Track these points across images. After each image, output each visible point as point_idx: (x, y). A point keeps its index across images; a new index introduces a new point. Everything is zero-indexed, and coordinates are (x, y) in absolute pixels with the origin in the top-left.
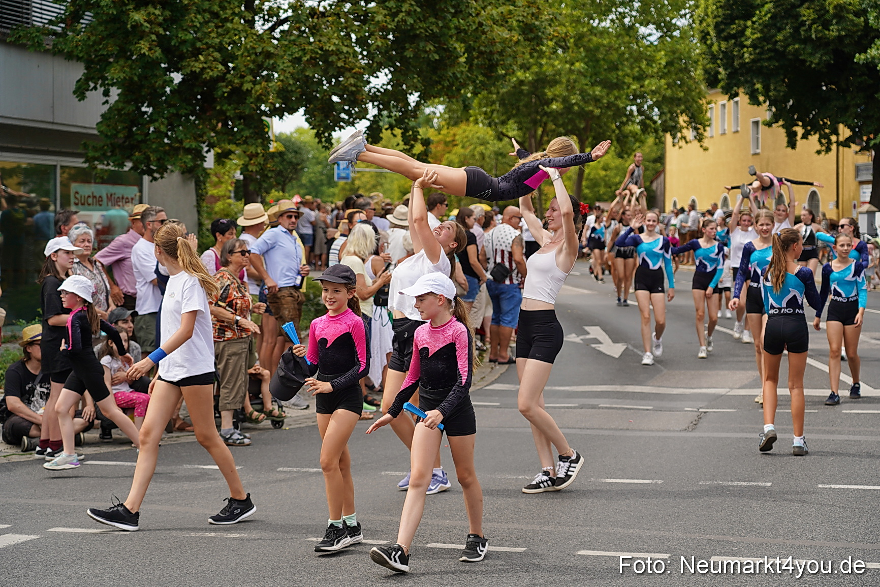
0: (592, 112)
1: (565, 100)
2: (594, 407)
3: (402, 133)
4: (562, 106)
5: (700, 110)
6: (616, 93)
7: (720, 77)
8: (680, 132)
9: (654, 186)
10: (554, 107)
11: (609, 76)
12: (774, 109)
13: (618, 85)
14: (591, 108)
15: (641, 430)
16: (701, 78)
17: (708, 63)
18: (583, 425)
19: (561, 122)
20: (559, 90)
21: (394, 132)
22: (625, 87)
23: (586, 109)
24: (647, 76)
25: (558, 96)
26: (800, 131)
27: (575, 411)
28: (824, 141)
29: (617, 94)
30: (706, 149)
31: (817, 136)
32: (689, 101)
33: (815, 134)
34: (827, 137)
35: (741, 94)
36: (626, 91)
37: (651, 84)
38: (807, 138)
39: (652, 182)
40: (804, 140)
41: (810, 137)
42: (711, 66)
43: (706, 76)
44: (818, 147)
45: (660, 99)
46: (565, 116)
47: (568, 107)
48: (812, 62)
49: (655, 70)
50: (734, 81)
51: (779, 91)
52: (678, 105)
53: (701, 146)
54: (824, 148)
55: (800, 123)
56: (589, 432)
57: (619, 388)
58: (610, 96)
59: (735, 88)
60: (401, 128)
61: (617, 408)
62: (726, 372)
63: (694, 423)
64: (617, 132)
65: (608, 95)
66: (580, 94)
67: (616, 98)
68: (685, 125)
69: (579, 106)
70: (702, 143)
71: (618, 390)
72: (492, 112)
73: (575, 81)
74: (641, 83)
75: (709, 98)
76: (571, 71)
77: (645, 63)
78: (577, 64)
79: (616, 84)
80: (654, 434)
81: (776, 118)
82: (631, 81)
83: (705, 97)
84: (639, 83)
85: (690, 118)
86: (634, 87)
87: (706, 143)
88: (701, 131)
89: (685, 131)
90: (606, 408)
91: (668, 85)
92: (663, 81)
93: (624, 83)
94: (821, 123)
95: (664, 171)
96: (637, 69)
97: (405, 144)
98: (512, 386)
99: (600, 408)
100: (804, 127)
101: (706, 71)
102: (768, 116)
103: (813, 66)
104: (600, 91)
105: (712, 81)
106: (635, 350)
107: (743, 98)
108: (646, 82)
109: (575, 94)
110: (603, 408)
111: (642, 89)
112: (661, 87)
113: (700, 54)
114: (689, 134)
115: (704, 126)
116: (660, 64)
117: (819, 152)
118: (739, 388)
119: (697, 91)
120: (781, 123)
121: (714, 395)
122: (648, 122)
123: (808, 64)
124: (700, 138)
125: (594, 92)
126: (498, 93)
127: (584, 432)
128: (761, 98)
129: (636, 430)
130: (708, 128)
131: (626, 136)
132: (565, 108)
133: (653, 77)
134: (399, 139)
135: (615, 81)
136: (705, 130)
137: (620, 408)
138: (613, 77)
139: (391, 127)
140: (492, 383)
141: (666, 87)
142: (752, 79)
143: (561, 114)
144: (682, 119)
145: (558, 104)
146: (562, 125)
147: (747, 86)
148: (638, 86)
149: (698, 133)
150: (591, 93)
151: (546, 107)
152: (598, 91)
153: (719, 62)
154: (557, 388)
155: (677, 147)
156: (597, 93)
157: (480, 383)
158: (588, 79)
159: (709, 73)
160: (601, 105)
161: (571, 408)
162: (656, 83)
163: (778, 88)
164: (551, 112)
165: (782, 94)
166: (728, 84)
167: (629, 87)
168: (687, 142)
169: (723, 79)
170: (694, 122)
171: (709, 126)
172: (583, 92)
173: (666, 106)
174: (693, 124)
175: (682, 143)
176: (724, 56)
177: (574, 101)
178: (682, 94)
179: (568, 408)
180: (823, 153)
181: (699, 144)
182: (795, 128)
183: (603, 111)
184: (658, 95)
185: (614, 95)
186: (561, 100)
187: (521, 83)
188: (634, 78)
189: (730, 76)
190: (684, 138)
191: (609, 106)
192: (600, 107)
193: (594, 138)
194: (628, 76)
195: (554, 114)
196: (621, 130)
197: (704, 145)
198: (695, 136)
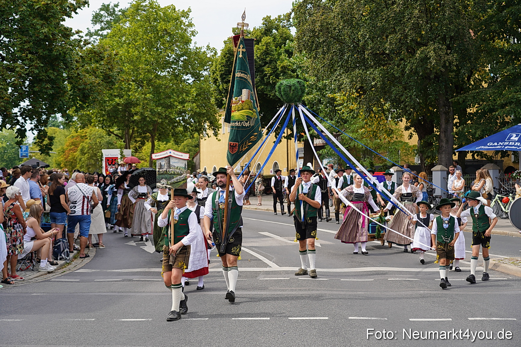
0: (157, 121)
1: (142, 114)
2: (130, 280)
4: (140, 118)
5: (215, 120)
8: (206, 131)
9: (195, 160)
10: (135, 118)
11: (166, 101)
13: (171, 106)
14: (156, 119)
15: (151, 292)
16: (214, 103)
17: (217, 95)
18: (121, 290)
19: (140, 126)
20: (138, 109)
22: (175, 107)
23: (154, 119)
24: (186, 102)
25: (138, 112)
27: (119, 282)
28: (278, 136)
29: (170, 111)
30: (220, 140)
32: (209, 115)
36: (175, 109)
39: (193, 158)
42: (219, 97)
45: (193, 114)
46: (142, 123)
47: (144, 118)
48: (270, 95)
49: (190, 98)
53: (217, 139)
56: (122, 294)
57: (147, 270)
58: (167, 112)
61: (142, 281)
64: (172, 131)
65: (165, 111)
66: (150, 111)
67: (170, 113)
68: (208, 127)
69: (150, 118)
70: (217, 137)
72: (103, 120)
73: (147, 104)
74: (183, 105)
75: (220, 114)
76: (145, 99)
77: (185, 94)
78: (148, 95)
80: (156, 294)
82: (178, 104)
84: (181, 105)
85: (211, 124)
86: (179, 107)
87: (219, 137)
88: (217, 131)
89: (208, 131)
90: (136, 281)
91: (197, 106)
92: (195, 104)
93: (174, 105)
95: (199, 152)
96: (181, 98)
98: (90, 270)
101: (216, 99)
103: (271, 97)
104: (161, 110)
105: (220, 105)
108: (185, 105)
109: (147, 111)
110: (134, 281)
111: (184, 108)
112: (193, 107)
113: (213, 90)
114: (211, 132)
115: (218, 128)
116: (193, 95)
119: (214, 109)
123: (268, 96)
124: (216, 134)
126: (106, 110)
127: (120, 294)
129: (148, 292)
130: (220, 129)
131: (178, 134)
132: (142, 118)
133: (189, 102)
135: (169, 104)
136: (219, 130)
137: (144, 281)
140: (80, 269)
141: (196, 107)
143: (140, 122)
144: (207, 125)
145: (138, 116)
146: (141, 128)
149: (215, 132)
150: (156, 110)
151: (131, 118)
152: (159, 109)
153: (223, 94)
154: (114, 271)
156: (159, 111)
157: (73, 269)
158: (155, 103)
159: (218, 101)
160: (162, 117)
161: (117, 281)
162: (191, 105)
164: (135, 120)
167: (176, 107)
168: (209, 137)
171: (221, 128)
173: (197, 118)
174: (213, 127)
175: (207, 137)
176: (225, 92)
177: (147, 115)
178: (205, 111)
179: (116, 281)
181: (215, 138)
183: (163, 120)
184: (192, 112)
186: (139, 114)
187: (118, 104)
188: (179, 103)
190: (208, 134)
191: (166, 117)
192: (161, 119)
193: (159, 135)
194: (176, 101)
195: (137, 122)
196: (174, 130)
197: (219, 138)
198: (213, 134)
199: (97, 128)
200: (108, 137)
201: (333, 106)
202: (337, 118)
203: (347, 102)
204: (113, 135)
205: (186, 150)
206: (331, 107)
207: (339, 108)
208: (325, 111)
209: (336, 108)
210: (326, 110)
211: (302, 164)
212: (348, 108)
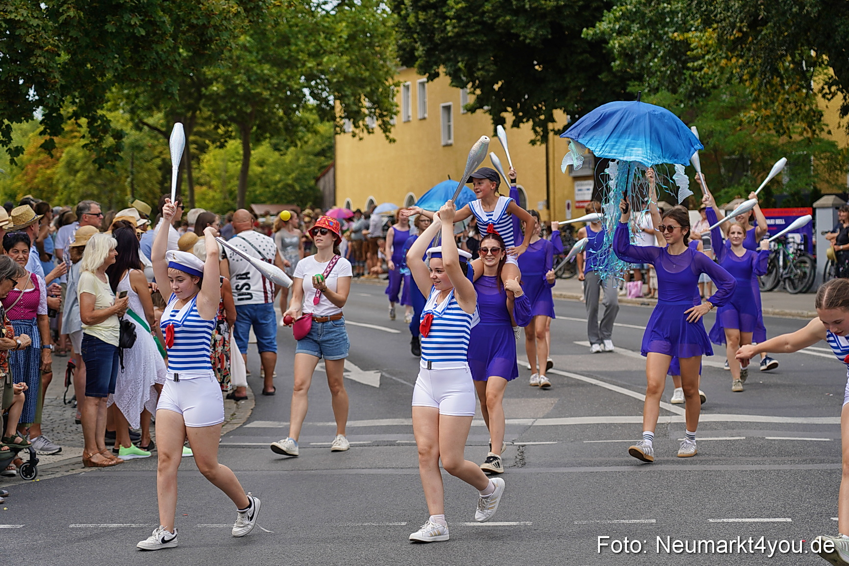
0: (260, 94)
1: (227, 81)
3: (88, 123)
4: (224, 88)
5: (388, 94)
6: (288, 72)
7: (416, 54)
8: (363, 120)
9: (321, 184)
10: (215, 88)
11: (280, 51)
12: (478, 92)
13: (290, 63)
14: (258, 90)
16: (395, 55)
17: (403, 38)
19: (223, 107)
20: (220, 68)
21: (79, 121)
22: (299, 65)
23: (253, 91)
24: (325, 52)
25: (219, 77)
26: (509, 117)
28: (538, 129)
29: (289, 74)
30: (393, 141)
31: (531, 123)
32: (374, 82)
33: (527, 121)
34: (544, 125)
35: (442, 75)
36: (300, 70)
37: (330, 62)
38: (518, 127)
39: (317, 180)
40: (515, 129)
41: (521, 125)
42: (406, 40)
43: (401, 52)
44: (532, 136)
45: (342, 79)
46: (227, 100)
47: (231, 90)
48: (526, 37)
49: (335, 45)
50: (434, 59)
51: (487, 71)
52: (362, 87)
53: (387, 137)
54: (539, 137)
55: (509, 109)
58: (282, 75)
59: (435, 67)
60: (86, 117)
62: (517, 400)
63: (520, 457)
64: (285, 119)
65: (278, 74)
66: (245, 74)
67: (289, 78)
68: (366, 112)
69: (245, 88)
70: (388, 134)
71: (406, 424)
72: (137, 95)
73: (238, 58)
74: (319, 60)
75: (396, 79)
77: (322, 36)
79: (287, 62)
81: (480, 103)
82: (306, 58)
83: (392, 78)
84: (315, 61)
85: (374, 104)
86: (309, 65)
87: (393, 133)
88: (387, 119)
89: (367, 119)
91: (351, 62)
92: (345, 58)
93: (298, 60)
94: (535, 108)
95: (333, 165)
96: (313, 43)
97: (93, 136)
99: (399, 445)
100: (515, 113)
101: (400, 47)
102: (471, 100)
103: (528, 41)
104: (269, 70)
105: (407, 59)
106: (394, 378)
107: (444, 79)
108: (325, 59)
109: (239, 73)
111: (320, 68)
112: (342, 64)
114: (374, 122)
115: (392, 113)
116: (340, 37)
117: (533, 142)
118: (543, 418)
119: (385, 69)
120: (486, 108)
121: (519, 426)
122: (323, 106)
123: (521, 38)
124: (385, 128)
125: (262, 71)
128: (464, 78)
130: (394, 116)
131: (296, 125)
132: (227, 90)
133: (332, 53)
134: (84, 129)
135: (286, 57)
136: (391, 118)
138: (284, 52)
139: (76, 115)
140: (249, 420)
141: (348, 64)
142: (456, 58)
143: (224, 98)
144: (366, 103)
145: (219, 85)
146: (224, 111)
147: (449, 64)
148: (315, 63)
149: (383, 121)
150: (259, 71)
151: (203, 89)
152: (267, 69)
153: (415, 36)
155: (357, 138)
156: (266, 72)
158: (255, 54)
159: (404, 50)
160: (270, 86)
162: (336, 61)
163: (487, 67)
164: (211, 95)
165: (491, 74)
166: (427, 62)
167: (304, 65)
168: (369, 132)
169: (420, 57)
170: (378, 107)
171: (395, 114)
172: (248, 71)
173: (349, 88)
174: (378, 111)
175: (365, 134)
176: (421, 29)
177: (238, 82)
178: (367, 74)
180: (538, 143)
181: (383, 135)
182: (504, 114)
183: (273, 93)
184: (339, 75)
185: (286, 74)
186: (222, 81)
188: (310, 55)
189: (429, 53)
190: (367, 127)
191: (282, 86)
192: (269, 89)
193: (259, 127)
194: (302, 51)
195: (214, 97)
196: (290, 119)
197: (391, 136)
198: (380, 126)
199: (121, 111)
200: (133, 132)
201: (678, 60)
202: (689, 87)
203: (714, 52)
204: (146, 128)
205: (301, 162)
206: (675, 62)
207: (696, 64)
208: (661, 72)
209: (690, 65)
210: (663, 69)
211: (591, 191)
212: (717, 64)
